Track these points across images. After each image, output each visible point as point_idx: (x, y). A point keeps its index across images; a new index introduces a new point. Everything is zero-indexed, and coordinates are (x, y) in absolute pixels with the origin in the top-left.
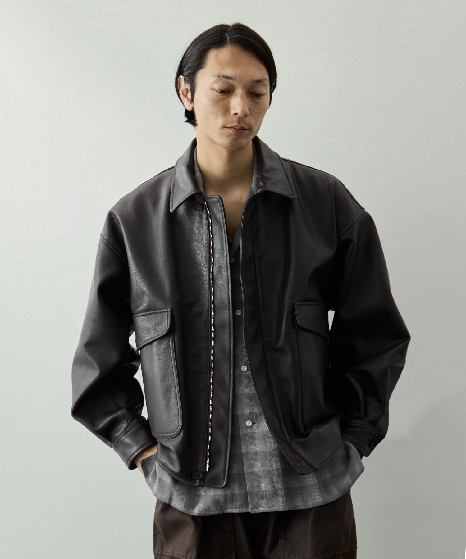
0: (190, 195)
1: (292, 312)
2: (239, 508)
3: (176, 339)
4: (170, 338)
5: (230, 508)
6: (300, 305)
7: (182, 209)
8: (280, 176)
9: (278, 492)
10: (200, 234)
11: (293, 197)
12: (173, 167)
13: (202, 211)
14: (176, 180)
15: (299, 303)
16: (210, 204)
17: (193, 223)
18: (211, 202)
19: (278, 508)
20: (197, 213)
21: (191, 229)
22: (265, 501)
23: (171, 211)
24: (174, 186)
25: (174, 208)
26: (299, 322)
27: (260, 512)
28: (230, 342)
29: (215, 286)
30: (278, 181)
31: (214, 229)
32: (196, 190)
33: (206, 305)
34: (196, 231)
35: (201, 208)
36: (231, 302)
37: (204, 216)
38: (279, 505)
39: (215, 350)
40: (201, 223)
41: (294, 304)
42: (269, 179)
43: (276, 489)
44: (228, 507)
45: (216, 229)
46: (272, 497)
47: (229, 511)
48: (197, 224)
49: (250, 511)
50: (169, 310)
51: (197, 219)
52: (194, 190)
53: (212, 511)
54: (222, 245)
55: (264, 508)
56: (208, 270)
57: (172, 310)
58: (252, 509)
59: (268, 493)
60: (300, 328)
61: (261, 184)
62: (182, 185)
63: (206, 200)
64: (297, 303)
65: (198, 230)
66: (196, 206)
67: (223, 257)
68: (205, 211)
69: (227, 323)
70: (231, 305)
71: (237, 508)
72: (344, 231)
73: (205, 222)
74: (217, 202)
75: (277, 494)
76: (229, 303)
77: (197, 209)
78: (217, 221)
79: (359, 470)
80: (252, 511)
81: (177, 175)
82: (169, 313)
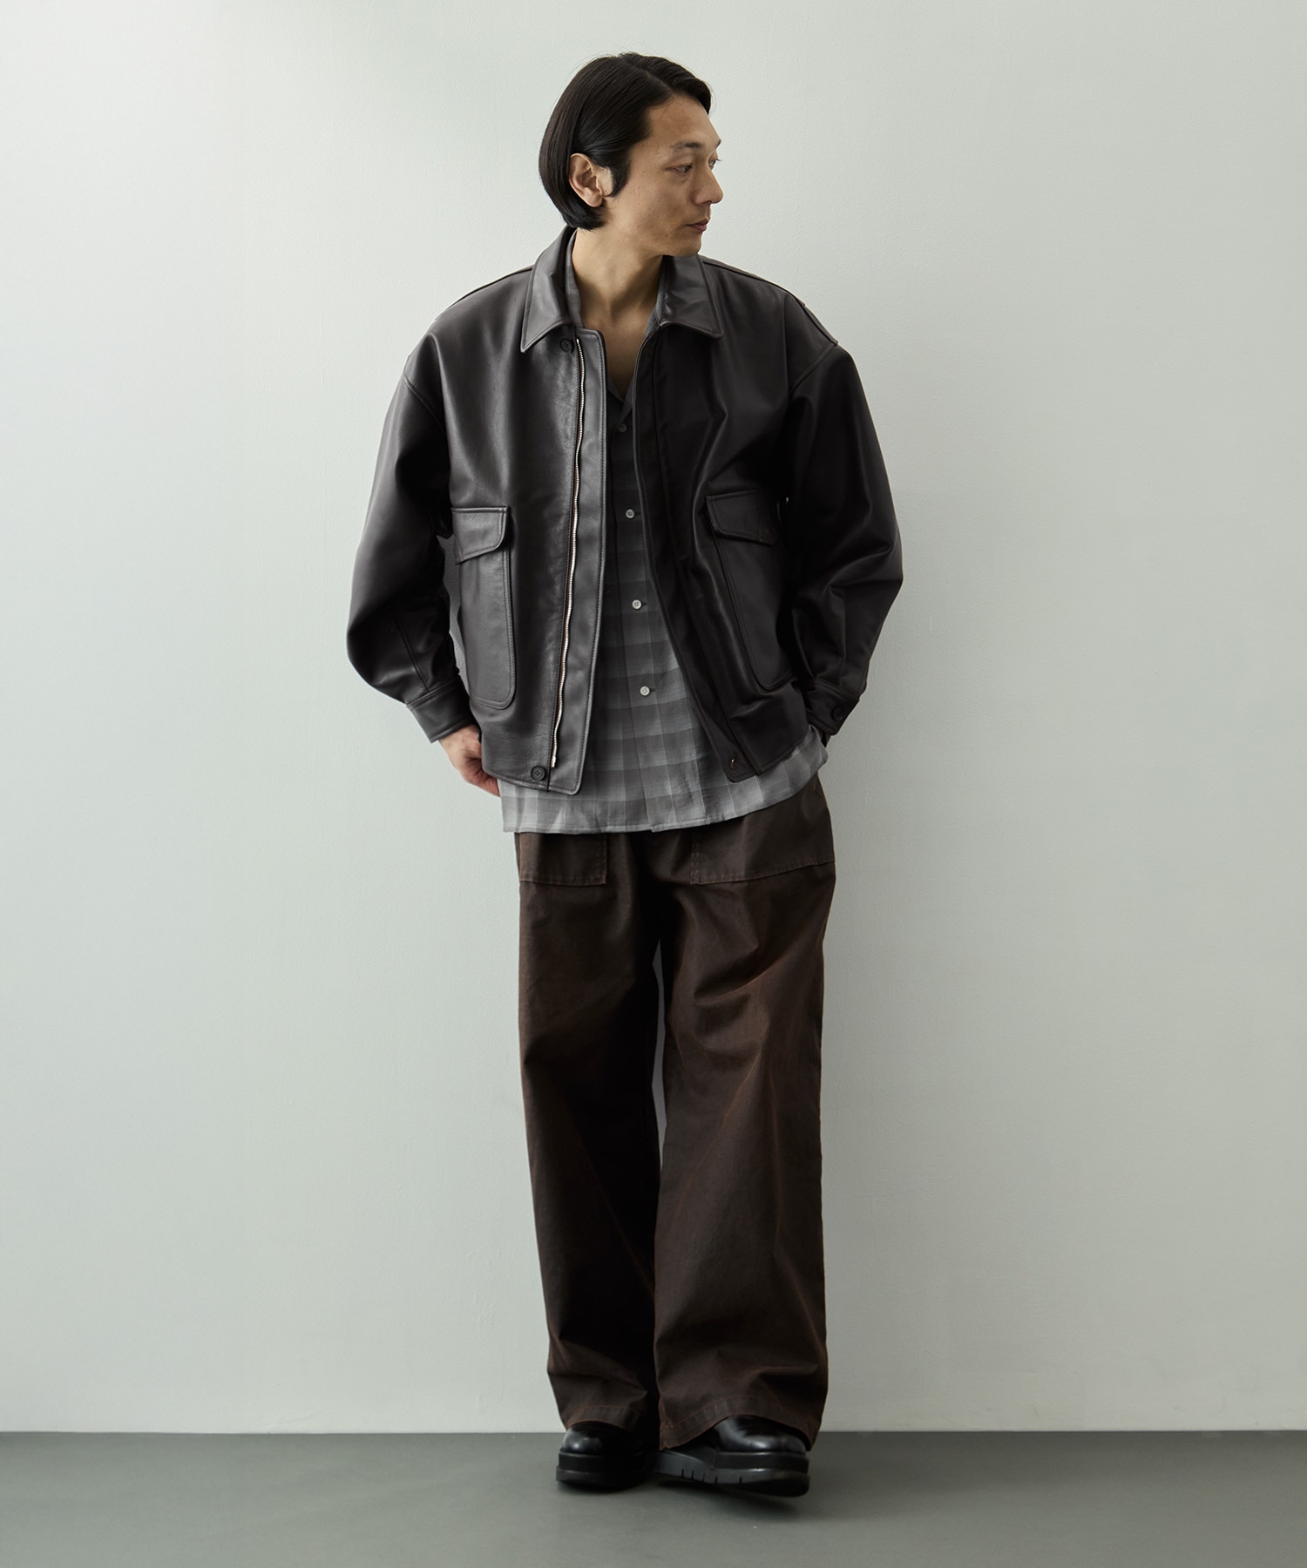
0: (554, 326)
1: (703, 511)
2: (626, 825)
3: (512, 557)
4: (505, 553)
5: (610, 825)
6: (716, 499)
7: (541, 347)
8: (697, 296)
9: (693, 798)
10: (566, 387)
11: (717, 335)
12: (529, 270)
13: (573, 351)
14: (533, 295)
15: (714, 497)
16: (585, 343)
17: (556, 369)
18: (587, 339)
19: (693, 821)
20: (563, 354)
21: (553, 378)
22: (673, 812)
23: (523, 350)
24: (529, 306)
25: (528, 346)
26: (715, 525)
27: (666, 829)
28: (600, 566)
29: (582, 474)
30: (696, 306)
31: (587, 382)
32: (562, 320)
33: (566, 505)
34: (560, 383)
35: (570, 347)
36: (604, 503)
37: (575, 359)
38: (696, 816)
39: (577, 575)
40: (569, 372)
41: (705, 499)
42: (681, 302)
43: (690, 793)
44: (608, 823)
45: (590, 383)
46: (685, 805)
47: (609, 829)
48: (562, 372)
49: (651, 828)
50: (505, 509)
51: (563, 364)
52: (559, 319)
53: (583, 827)
54: (597, 410)
55: (672, 822)
56: (573, 447)
57: (509, 510)
58: (654, 825)
59: (677, 799)
60: (720, 536)
61: (669, 310)
62: (541, 307)
63: (578, 335)
64: (710, 497)
65: (564, 382)
66: (563, 344)
67: (598, 430)
68: (576, 354)
69: (597, 535)
70: (604, 506)
71: (622, 825)
72: (798, 381)
73: (575, 370)
74: (595, 340)
75: (692, 801)
76: (602, 504)
77: (565, 348)
78: (595, 371)
79: (821, 760)
80: (654, 829)
81: (536, 287)
82: (505, 515)
